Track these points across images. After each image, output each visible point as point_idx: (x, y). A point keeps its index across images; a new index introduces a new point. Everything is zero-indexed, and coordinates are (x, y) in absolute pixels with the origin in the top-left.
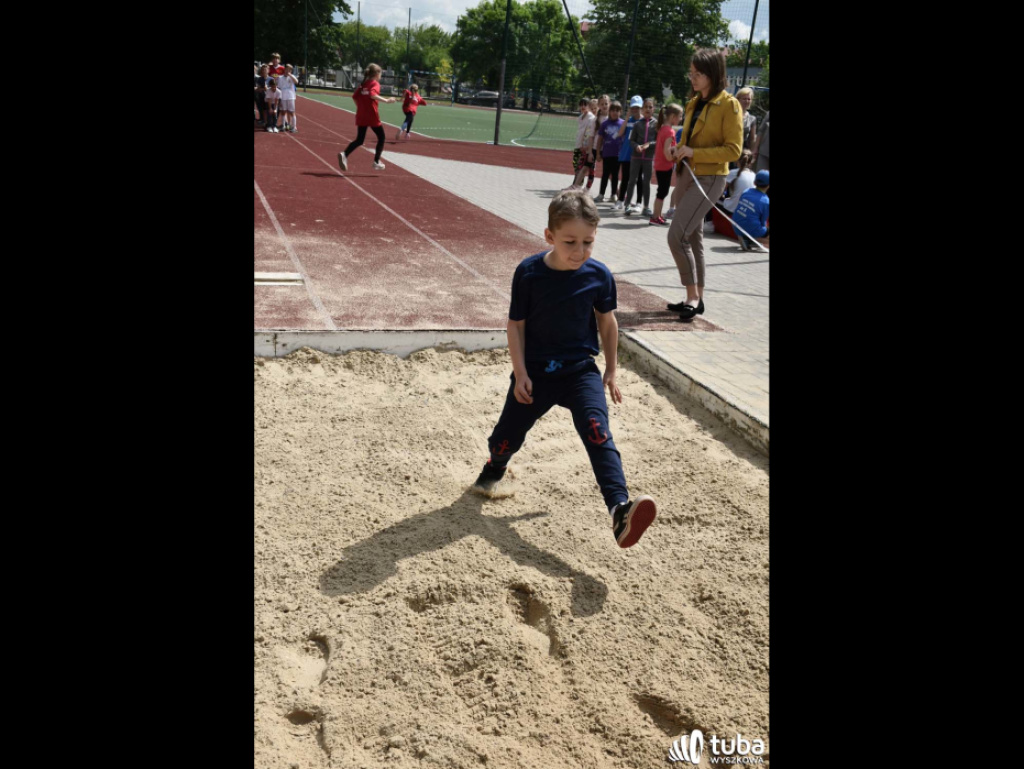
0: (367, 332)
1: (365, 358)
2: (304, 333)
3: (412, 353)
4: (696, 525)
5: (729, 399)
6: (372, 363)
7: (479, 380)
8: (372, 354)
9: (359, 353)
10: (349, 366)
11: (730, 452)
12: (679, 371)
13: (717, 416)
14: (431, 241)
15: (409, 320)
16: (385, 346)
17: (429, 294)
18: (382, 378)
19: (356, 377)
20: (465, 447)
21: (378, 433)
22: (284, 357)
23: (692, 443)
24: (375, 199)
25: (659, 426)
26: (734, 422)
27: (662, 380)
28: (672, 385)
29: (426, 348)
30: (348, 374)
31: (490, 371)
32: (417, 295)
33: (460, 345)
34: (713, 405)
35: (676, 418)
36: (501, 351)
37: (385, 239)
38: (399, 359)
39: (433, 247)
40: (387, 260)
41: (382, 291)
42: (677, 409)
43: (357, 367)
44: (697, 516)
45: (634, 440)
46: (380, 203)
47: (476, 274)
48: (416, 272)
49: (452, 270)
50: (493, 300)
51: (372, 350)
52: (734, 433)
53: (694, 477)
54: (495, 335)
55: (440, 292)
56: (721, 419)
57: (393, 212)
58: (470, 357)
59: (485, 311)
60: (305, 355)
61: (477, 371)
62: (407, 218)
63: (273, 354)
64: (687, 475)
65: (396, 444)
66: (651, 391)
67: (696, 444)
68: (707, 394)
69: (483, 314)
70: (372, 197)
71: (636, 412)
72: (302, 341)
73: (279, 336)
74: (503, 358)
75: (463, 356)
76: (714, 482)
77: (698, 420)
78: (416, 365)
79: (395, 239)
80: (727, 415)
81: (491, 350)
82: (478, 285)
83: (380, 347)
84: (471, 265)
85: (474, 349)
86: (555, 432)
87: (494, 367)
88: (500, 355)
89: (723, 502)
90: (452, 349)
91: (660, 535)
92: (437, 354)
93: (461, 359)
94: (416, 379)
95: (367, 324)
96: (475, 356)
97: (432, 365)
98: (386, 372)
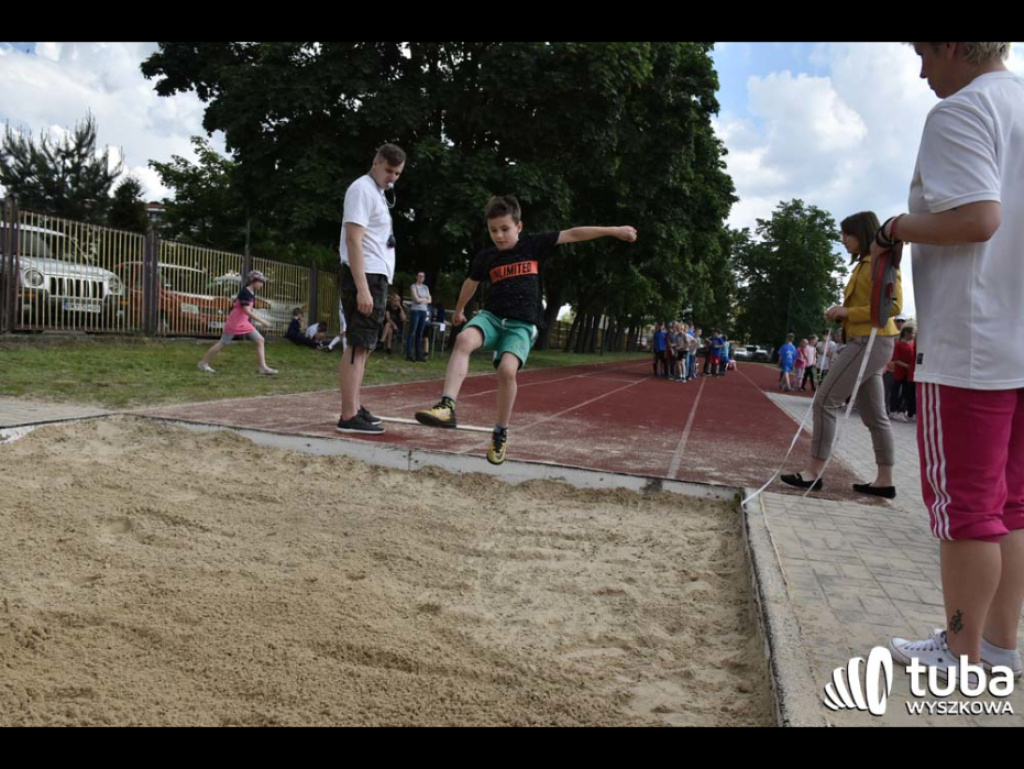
1: (475, 479)
2: (432, 453)
3: (522, 483)
6: (480, 484)
8: (484, 478)
9: (473, 476)
10: (460, 485)
14: (686, 431)
16: (499, 473)
18: (478, 497)
19: (456, 493)
22: (413, 472)
29: (535, 479)
33: (569, 482)
36: (607, 492)
38: (506, 485)
43: (466, 486)
47: (680, 448)
51: (487, 475)
54: (605, 476)
58: (575, 493)
60: (428, 471)
61: (570, 504)
63: (407, 469)
72: (431, 460)
73: (414, 453)
75: (567, 491)
78: (516, 495)
79: (651, 427)
81: (598, 490)
83: (495, 473)
85: (582, 487)
88: (604, 495)
90: (560, 484)
92: (543, 486)
94: (504, 500)
96: (580, 493)
97: (534, 493)
98: (487, 493)
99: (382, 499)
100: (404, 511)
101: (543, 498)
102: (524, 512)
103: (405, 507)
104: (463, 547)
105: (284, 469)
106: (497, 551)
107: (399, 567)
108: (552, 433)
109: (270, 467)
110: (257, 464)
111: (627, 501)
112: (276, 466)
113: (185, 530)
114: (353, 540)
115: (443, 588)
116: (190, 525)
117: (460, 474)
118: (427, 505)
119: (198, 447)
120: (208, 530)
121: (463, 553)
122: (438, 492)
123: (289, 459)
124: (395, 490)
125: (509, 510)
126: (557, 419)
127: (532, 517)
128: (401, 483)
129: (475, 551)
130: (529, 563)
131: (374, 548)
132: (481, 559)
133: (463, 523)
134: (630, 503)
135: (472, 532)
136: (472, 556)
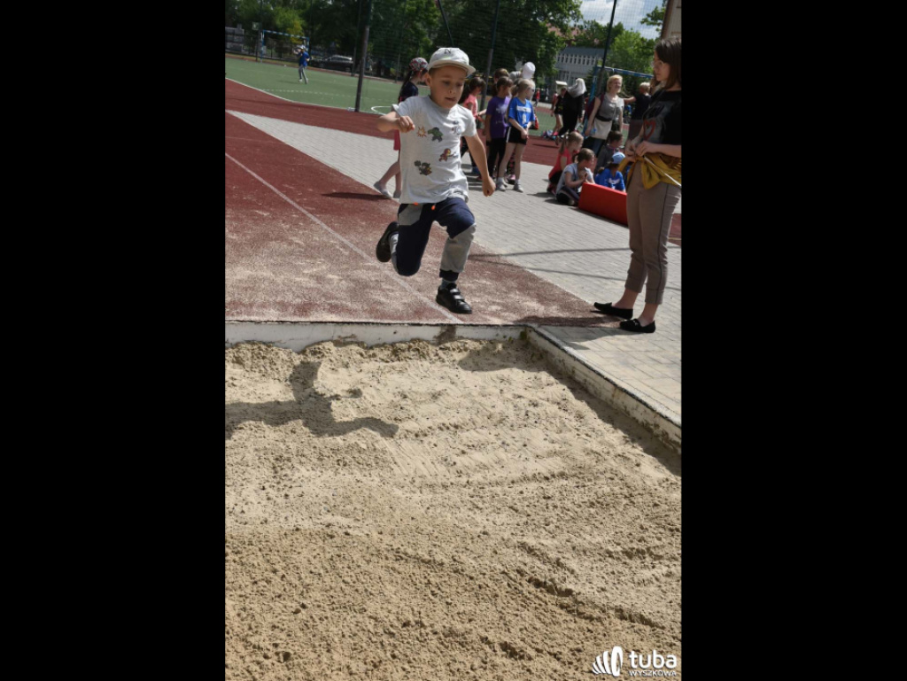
0: (259, 322)
1: (256, 351)
3: (308, 346)
4: (648, 559)
5: (660, 409)
7: (382, 379)
8: (263, 347)
9: (249, 346)
10: (239, 361)
11: (664, 468)
12: (599, 374)
13: (646, 427)
14: (310, 215)
15: (304, 309)
16: (278, 339)
17: (319, 279)
18: (276, 376)
19: (247, 375)
20: (381, 463)
21: (281, 445)
23: (623, 457)
24: (243, 166)
25: (584, 436)
26: (665, 434)
27: (578, 383)
28: (591, 390)
29: (322, 342)
30: (238, 371)
31: (393, 368)
32: (307, 279)
33: (360, 339)
34: (640, 415)
35: (601, 428)
36: (404, 346)
37: (261, 213)
38: (294, 354)
39: (313, 222)
40: (266, 238)
41: (267, 274)
42: (600, 417)
44: (648, 549)
45: (561, 453)
46: (249, 171)
47: (365, 255)
48: (300, 252)
49: (338, 250)
50: (388, 287)
51: (264, 343)
52: (665, 446)
53: (633, 499)
54: (399, 329)
55: (330, 276)
56: (650, 431)
57: (265, 182)
58: (371, 352)
59: (383, 299)
61: (379, 368)
62: (281, 189)
64: (626, 497)
65: (303, 459)
66: (570, 395)
67: (629, 459)
68: (635, 403)
69: (381, 303)
70: (239, 164)
71: (557, 420)
74: (407, 352)
75: (362, 351)
76: (656, 505)
77: (625, 431)
79: (271, 212)
80: (657, 426)
81: (393, 345)
82: (369, 268)
84: (357, 244)
85: (373, 343)
86: (476, 444)
87: (396, 364)
88: (403, 351)
89: (671, 530)
90: (351, 343)
91: (613, 573)
92: (336, 348)
93: (361, 355)
95: (258, 314)
96: (376, 351)
97: (331, 361)
111: (428, 354)
134: (432, 356)
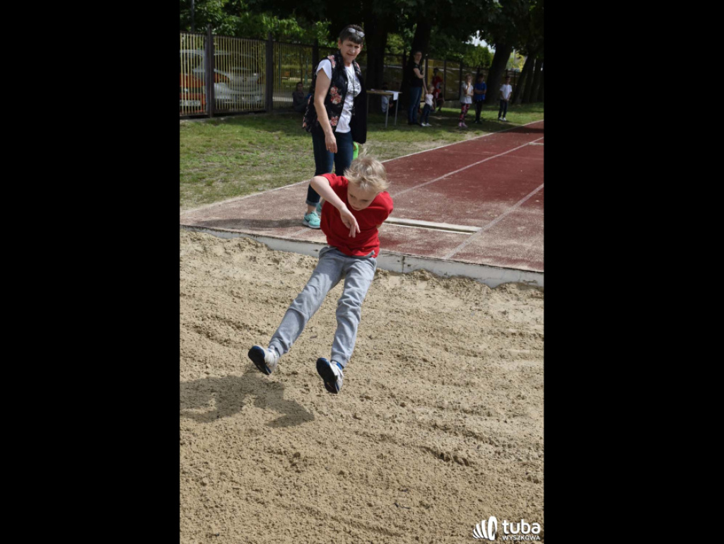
0: (468, 263)
1: (461, 283)
2: (422, 258)
3: (501, 284)
6: (464, 286)
8: (467, 280)
9: (458, 279)
10: (447, 287)
16: (480, 277)
18: (464, 298)
19: (445, 294)
22: (407, 274)
29: (510, 283)
30: (444, 291)
38: (487, 288)
43: (452, 288)
51: (469, 278)
60: (419, 273)
63: (401, 271)
72: (421, 264)
73: (406, 258)
78: (496, 295)
83: (476, 277)
94: (486, 301)
98: (470, 294)
99: (388, 302)
100: (409, 314)
101: (518, 300)
102: (504, 313)
103: (409, 311)
104: (463, 349)
105: (301, 273)
106: (490, 352)
107: (419, 367)
108: (519, 229)
109: (289, 271)
110: (278, 269)
112: (293, 270)
113: (249, 333)
114: (378, 342)
115: (455, 385)
116: (250, 329)
117: (446, 276)
118: (424, 307)
119: (226, 252)
120: (264, 333)
121: (463, 354)
122: (430, 293)
123: (303, 264)
124: (395, 293)
125: (491, 311)
126: (520, 210)
127: (511, 317)
128: (398, 285)
129: (473, 352)
130: (516, 363)
131: (397, 350)
132: (479, 359)
133: (458, 325)
135: (467, 334)
136: (470, 356)
